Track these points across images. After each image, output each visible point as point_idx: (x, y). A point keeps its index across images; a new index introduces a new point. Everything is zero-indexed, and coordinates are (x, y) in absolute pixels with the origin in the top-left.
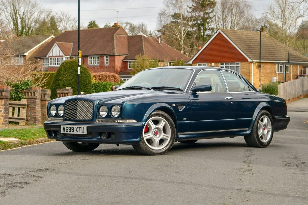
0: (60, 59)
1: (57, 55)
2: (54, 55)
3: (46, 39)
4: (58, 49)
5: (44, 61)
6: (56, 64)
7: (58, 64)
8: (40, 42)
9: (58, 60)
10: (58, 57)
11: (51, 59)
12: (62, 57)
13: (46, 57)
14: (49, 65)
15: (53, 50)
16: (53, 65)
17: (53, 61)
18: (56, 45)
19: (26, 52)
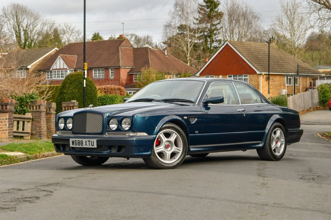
0: (64, 71)
1: (61, 68)
2: (58, 67)
3: (50, 51)
4: (62, 61)
6: (60, 77)
8: (44, 55)
9: (62, 73)
10: (62, 70)
12: (66, 70)
13: (50, 69)
14: (53, 78)
15: (57, 63)
16: (57, 78)
17: (57, 74)
18: (59, 58)
19: (29, 65)
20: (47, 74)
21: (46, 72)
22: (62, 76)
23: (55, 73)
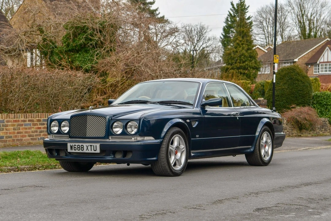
1: (325, 61)
2: (326, 60)
3: (320, 42)
4: (330, 53)
5: (316, 68)
6: (328, 71)
7: (330, 71)
8: (313, 47)
9: (330, 67)
11: (322, 65)
13: (316, 63)
14: (320, 73)
15: (324, 55)
16: (324, 72)
17: (324, 68)
18: (327, 49)
19: (296, 58)
20: (314, 68)
21: (314, 66)
22: (330, 69)
23: (322, 67)
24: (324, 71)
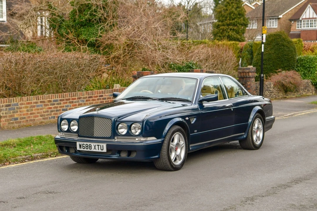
0: (313, 21)
2: (308, 17)
4: (312, 11)
5: (298, 23)
6: (309, 26)
7: (311, 26)
8: (296, 4)
9: (311, 22)
10: (311, 20)
11: (304, 21)
12: (315, 19)
13: (299, 19)
14: (302, 28)
15: (306, 12)
16: (306, 28)
17: (306, 24)
18: (309, 7)
19: (280, 15)
20: (297, 23)
21: (297, 22)
22: (311, 25)
23: (304, 23)
24: (306, 26)
